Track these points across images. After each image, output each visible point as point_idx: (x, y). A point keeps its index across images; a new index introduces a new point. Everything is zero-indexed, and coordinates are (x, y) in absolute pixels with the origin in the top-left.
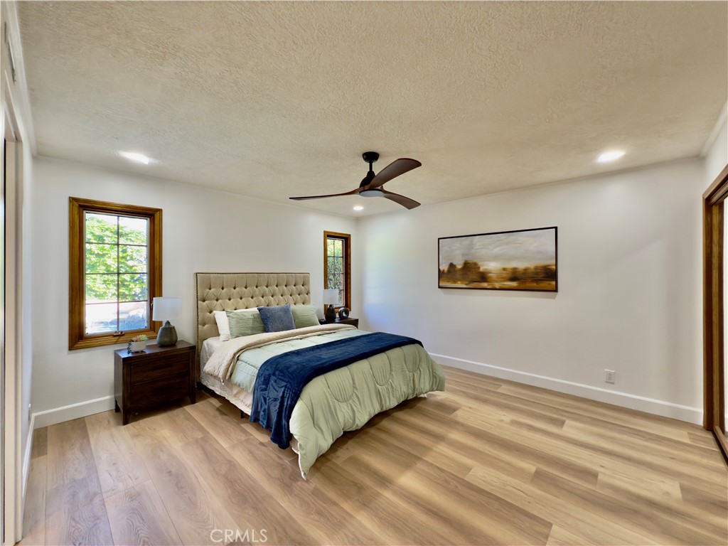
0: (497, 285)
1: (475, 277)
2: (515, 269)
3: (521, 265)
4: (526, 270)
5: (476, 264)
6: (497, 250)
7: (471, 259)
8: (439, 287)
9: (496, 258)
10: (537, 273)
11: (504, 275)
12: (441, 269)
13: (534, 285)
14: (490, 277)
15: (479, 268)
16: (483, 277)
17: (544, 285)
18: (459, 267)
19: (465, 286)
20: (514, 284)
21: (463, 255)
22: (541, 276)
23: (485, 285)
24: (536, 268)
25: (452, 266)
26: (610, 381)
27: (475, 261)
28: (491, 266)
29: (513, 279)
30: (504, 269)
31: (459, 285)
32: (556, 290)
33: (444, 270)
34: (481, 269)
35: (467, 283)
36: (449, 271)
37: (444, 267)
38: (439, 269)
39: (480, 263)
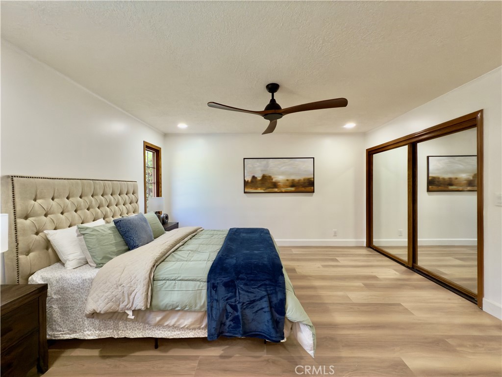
0: (283, 190)
1: (270, 185)
2: (293, 180)
3: (296, 178)
4: (299, 180)
5: (270, 177)
6: (283, 169)
7: (267, 173)
8: (245, 193)
9: (282, 173)
10: (304, 183)
11: (288, 184)
12: (246, 180)
13: (303, 189)
14: (280, 185)
15: (272, 179)
16: (275, 185)
17: (308, 189)
18: (259, 178)
19: (263, 191)
20: (293, 189)
21: (262, 171)
22: (307, 184)
23: (276, 190)
24: (304, 179)
25: (254, 177)
26: (335, 235)
27: (270, 175)
28: (279, 178)
29: (292, 186)
30: (287, 180)
31: (259, 190)
32: (314, 192)
33: (248, 181)
34: (274, 180)
35: (264, 189)
36: (252, 181)
37: (248, 178)
38: (245, 180)
39: (273, 176)
